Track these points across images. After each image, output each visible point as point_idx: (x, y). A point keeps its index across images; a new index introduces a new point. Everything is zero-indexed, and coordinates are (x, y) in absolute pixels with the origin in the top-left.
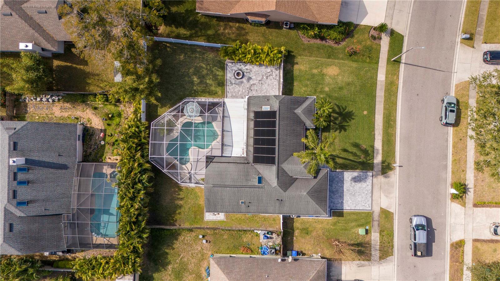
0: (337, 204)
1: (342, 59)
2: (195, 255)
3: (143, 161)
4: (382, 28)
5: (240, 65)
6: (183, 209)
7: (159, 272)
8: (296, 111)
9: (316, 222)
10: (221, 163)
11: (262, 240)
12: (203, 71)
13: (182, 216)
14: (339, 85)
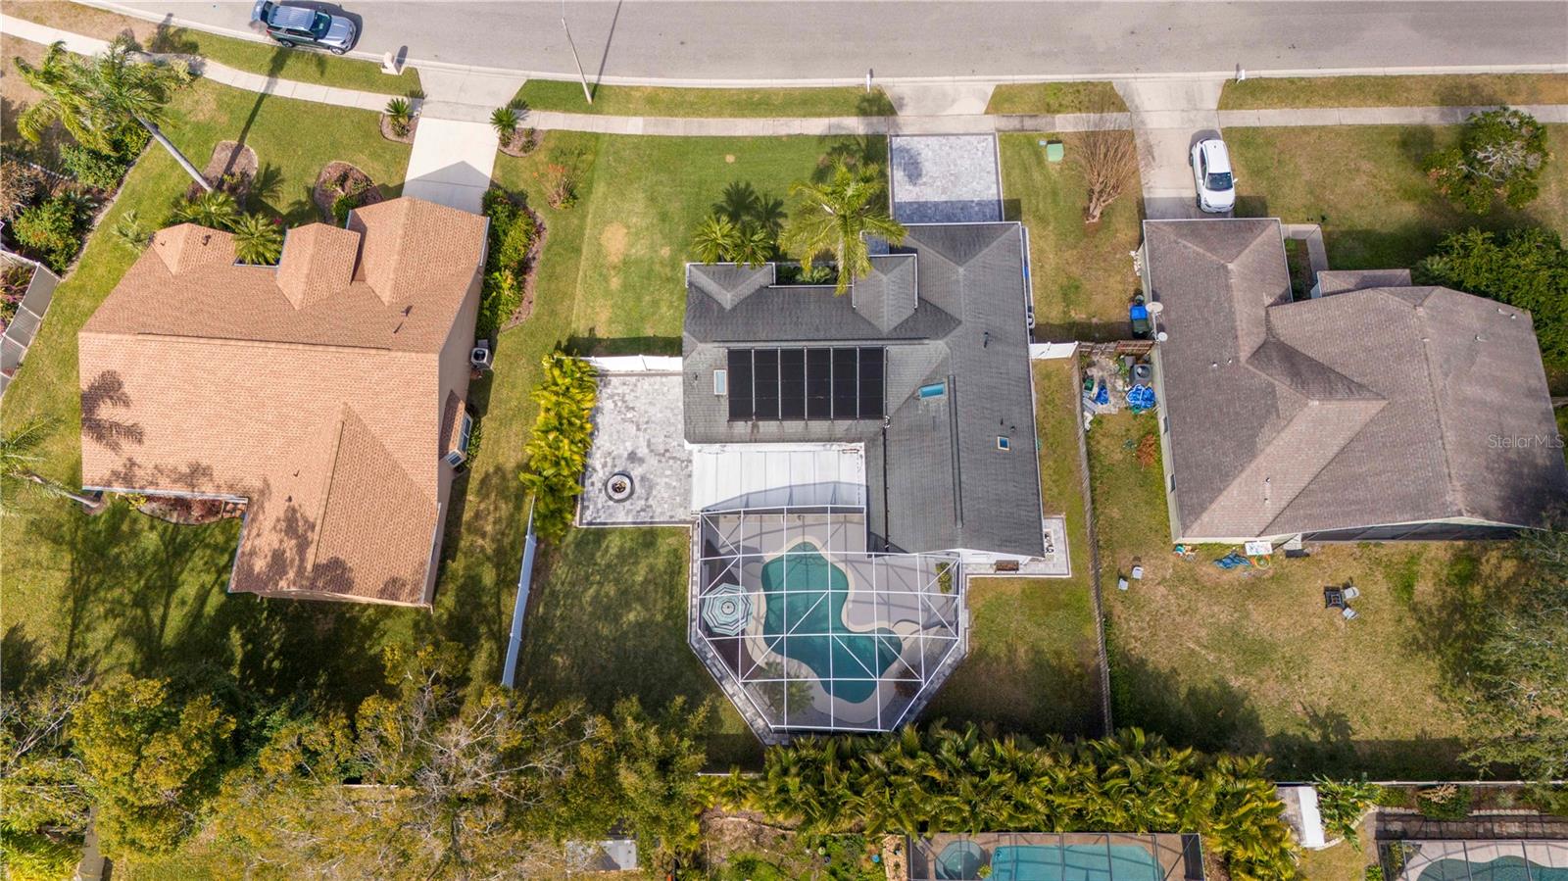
1: (583, 217)
2: (1184, 604)
3: (895, 744)
4: (505, 120)
5: (593, 484)
6: (1044, 646)
7: (1257, 717)
8: (728, 306)
9: (1042, 267)
10: (887, 511)
11: (1110, 408)
12: (607, 595)
13: (1064, 645)
14: (655, 221)
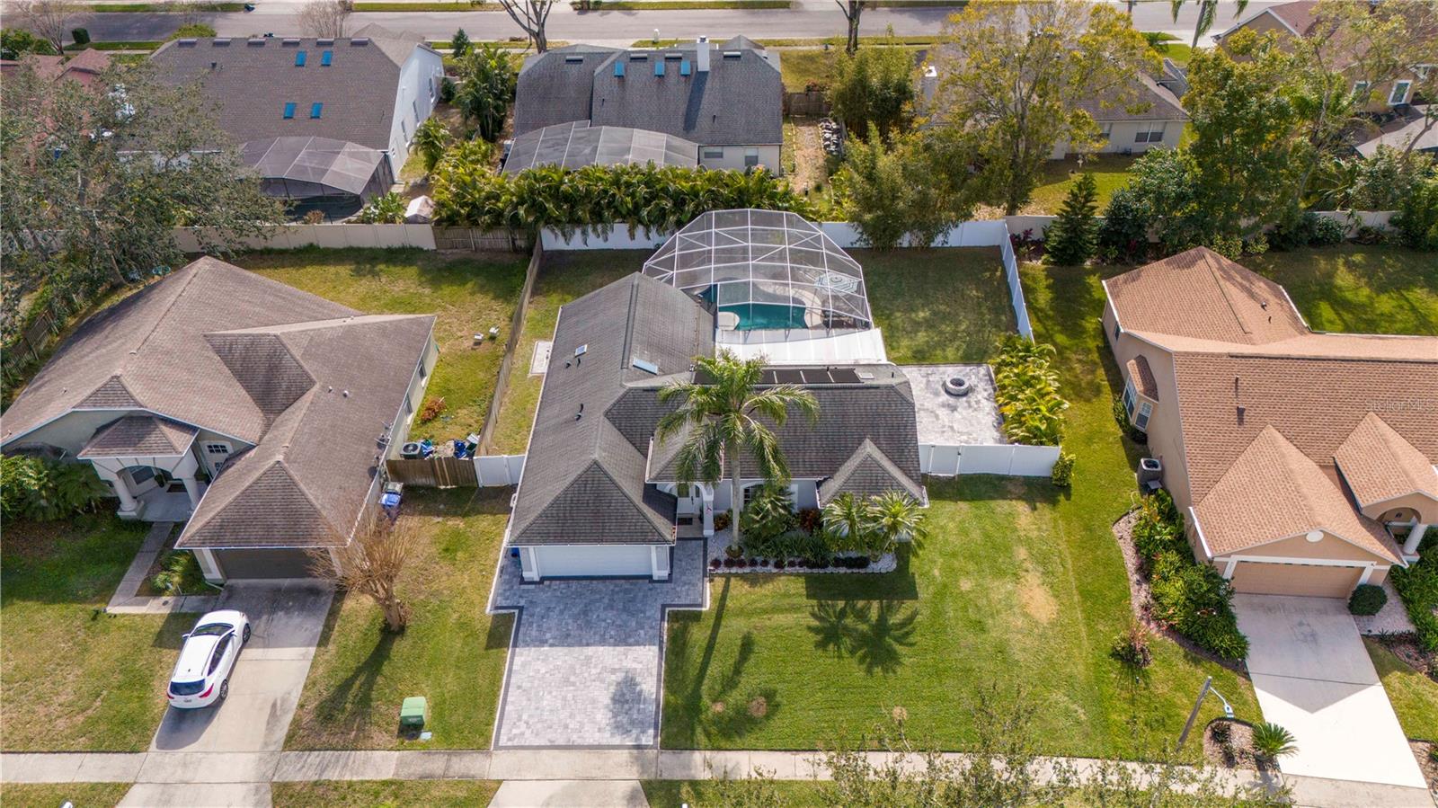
0: (539, 626)
1: (1093, 631)
5: (985, 390)
7: (419, 274)
8: (868, 444)
9: (481, 570)
12: (948, 325)
13: (556, 304)
14: (990, 621)
